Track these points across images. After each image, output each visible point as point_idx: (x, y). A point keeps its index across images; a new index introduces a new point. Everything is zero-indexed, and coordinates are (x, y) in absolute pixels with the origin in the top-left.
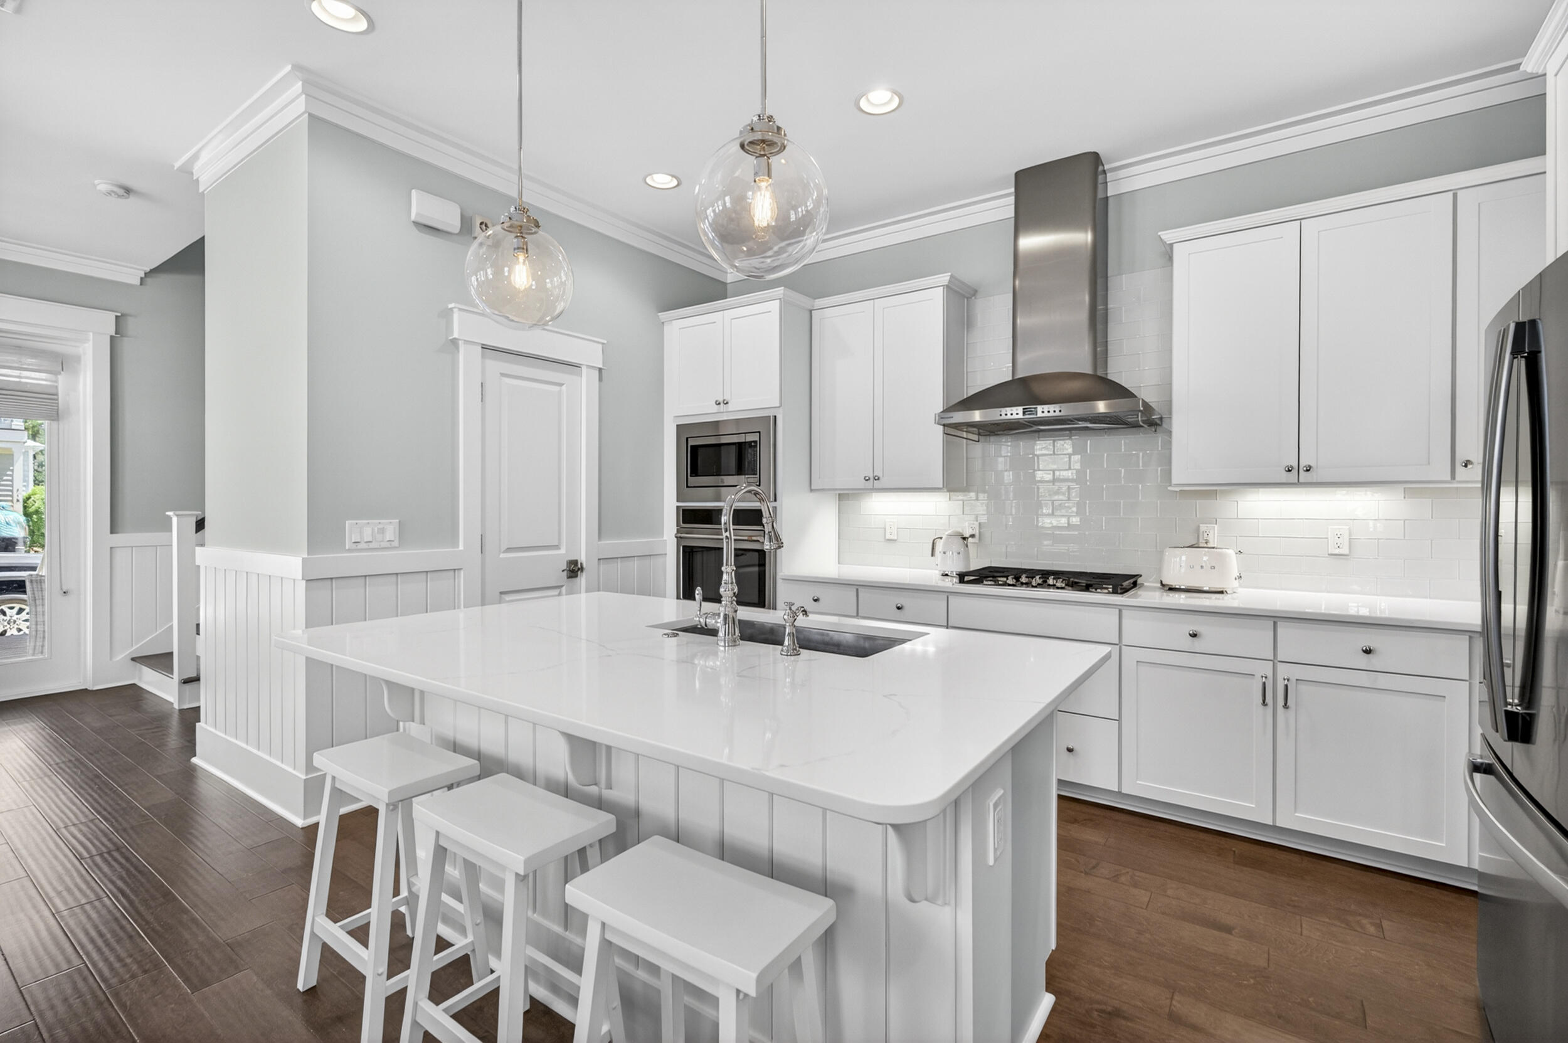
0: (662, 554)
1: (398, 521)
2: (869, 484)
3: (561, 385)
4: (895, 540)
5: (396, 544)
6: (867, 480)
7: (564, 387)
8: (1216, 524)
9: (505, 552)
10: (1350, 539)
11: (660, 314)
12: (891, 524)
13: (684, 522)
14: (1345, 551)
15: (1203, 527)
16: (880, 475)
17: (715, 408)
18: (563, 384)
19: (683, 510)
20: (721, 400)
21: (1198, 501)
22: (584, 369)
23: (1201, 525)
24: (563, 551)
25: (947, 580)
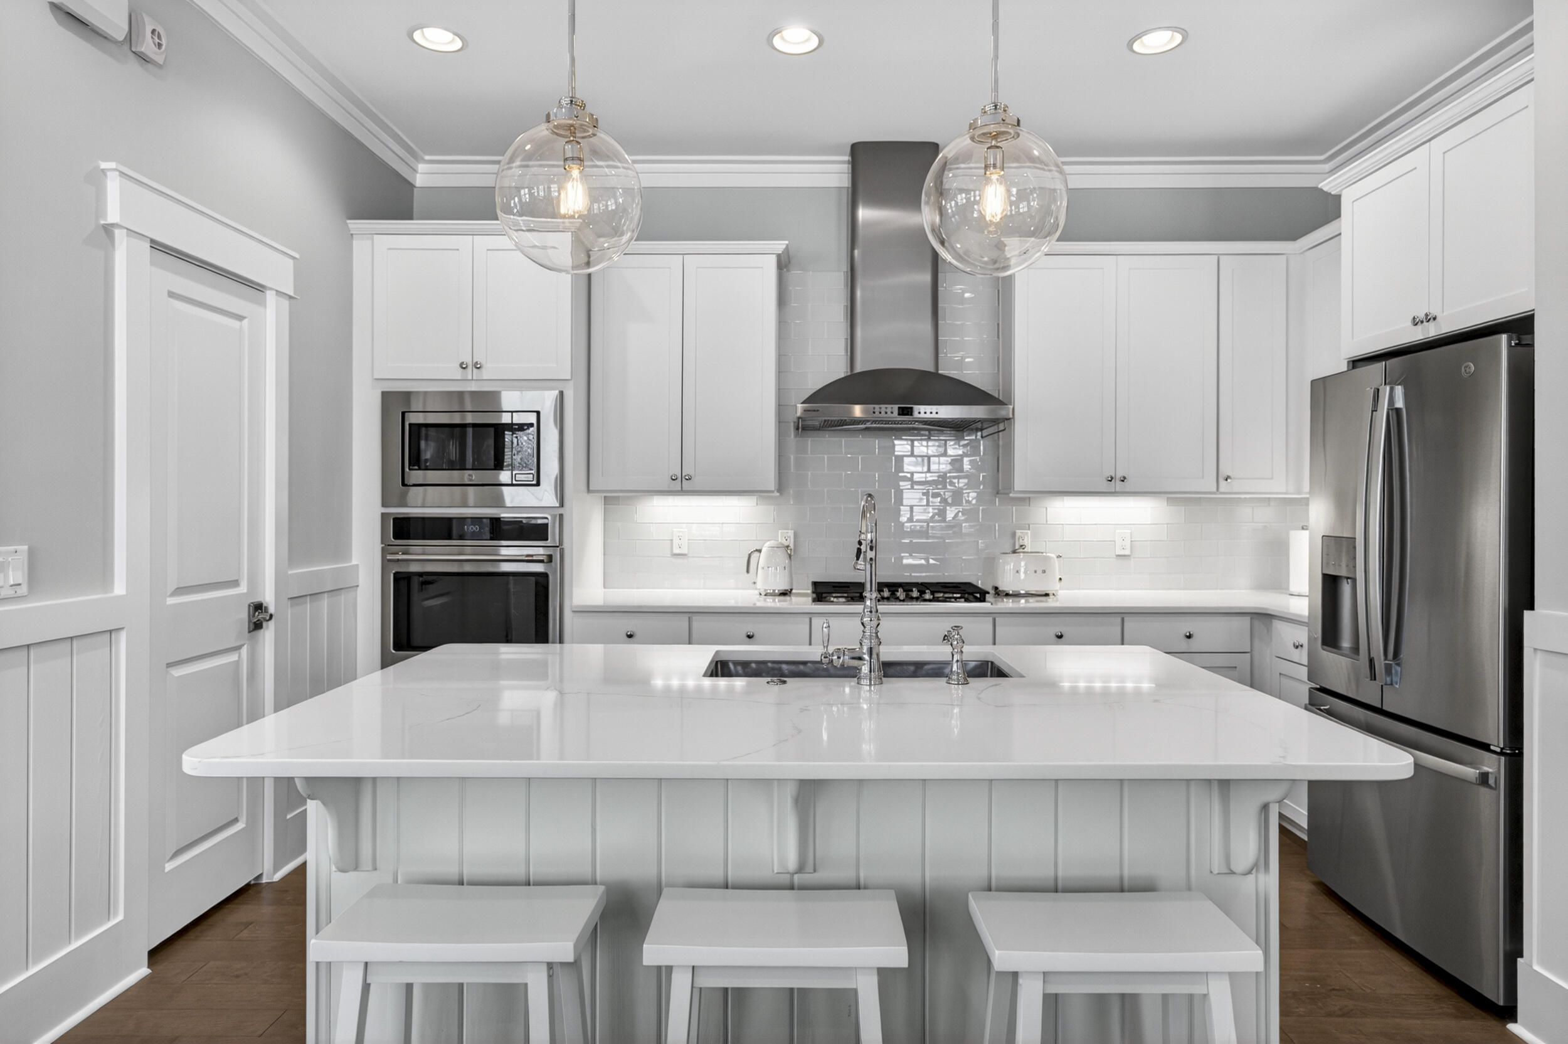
0: (353, 587)
1: (26, 547)
2: (677, 485)
3: (240, 318)
4: (685, 555)
5: (23, 590)
6: (674, 480)
7: (245, 322)
8: (1029, 529)
9: (173, 594)
10: (1131, 541)
11: (349, 221)
12: (681, 534)
13: (396, 537)
14: (1127, 552)
15: (1019, 532)
16: (692, 473)
17: (458, 374)
18: (244, 318)
19: (395, 519)
20: (468, 360)
21: (1014, 508)
22: (270, 296)
23: (1017, 531)
24: (243, 588)
25: (768, 600)
